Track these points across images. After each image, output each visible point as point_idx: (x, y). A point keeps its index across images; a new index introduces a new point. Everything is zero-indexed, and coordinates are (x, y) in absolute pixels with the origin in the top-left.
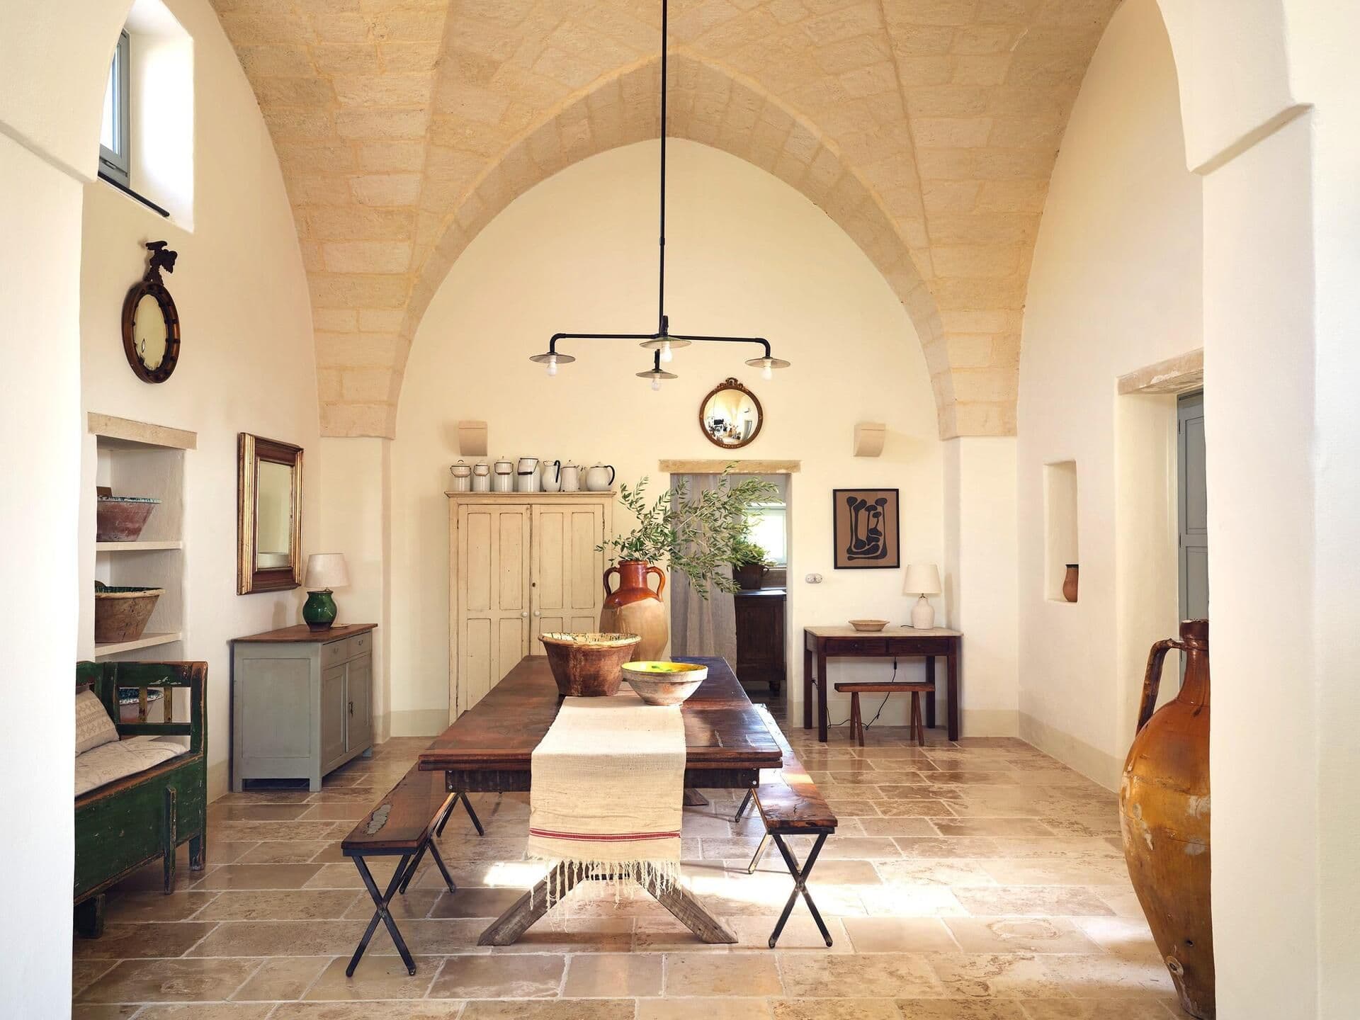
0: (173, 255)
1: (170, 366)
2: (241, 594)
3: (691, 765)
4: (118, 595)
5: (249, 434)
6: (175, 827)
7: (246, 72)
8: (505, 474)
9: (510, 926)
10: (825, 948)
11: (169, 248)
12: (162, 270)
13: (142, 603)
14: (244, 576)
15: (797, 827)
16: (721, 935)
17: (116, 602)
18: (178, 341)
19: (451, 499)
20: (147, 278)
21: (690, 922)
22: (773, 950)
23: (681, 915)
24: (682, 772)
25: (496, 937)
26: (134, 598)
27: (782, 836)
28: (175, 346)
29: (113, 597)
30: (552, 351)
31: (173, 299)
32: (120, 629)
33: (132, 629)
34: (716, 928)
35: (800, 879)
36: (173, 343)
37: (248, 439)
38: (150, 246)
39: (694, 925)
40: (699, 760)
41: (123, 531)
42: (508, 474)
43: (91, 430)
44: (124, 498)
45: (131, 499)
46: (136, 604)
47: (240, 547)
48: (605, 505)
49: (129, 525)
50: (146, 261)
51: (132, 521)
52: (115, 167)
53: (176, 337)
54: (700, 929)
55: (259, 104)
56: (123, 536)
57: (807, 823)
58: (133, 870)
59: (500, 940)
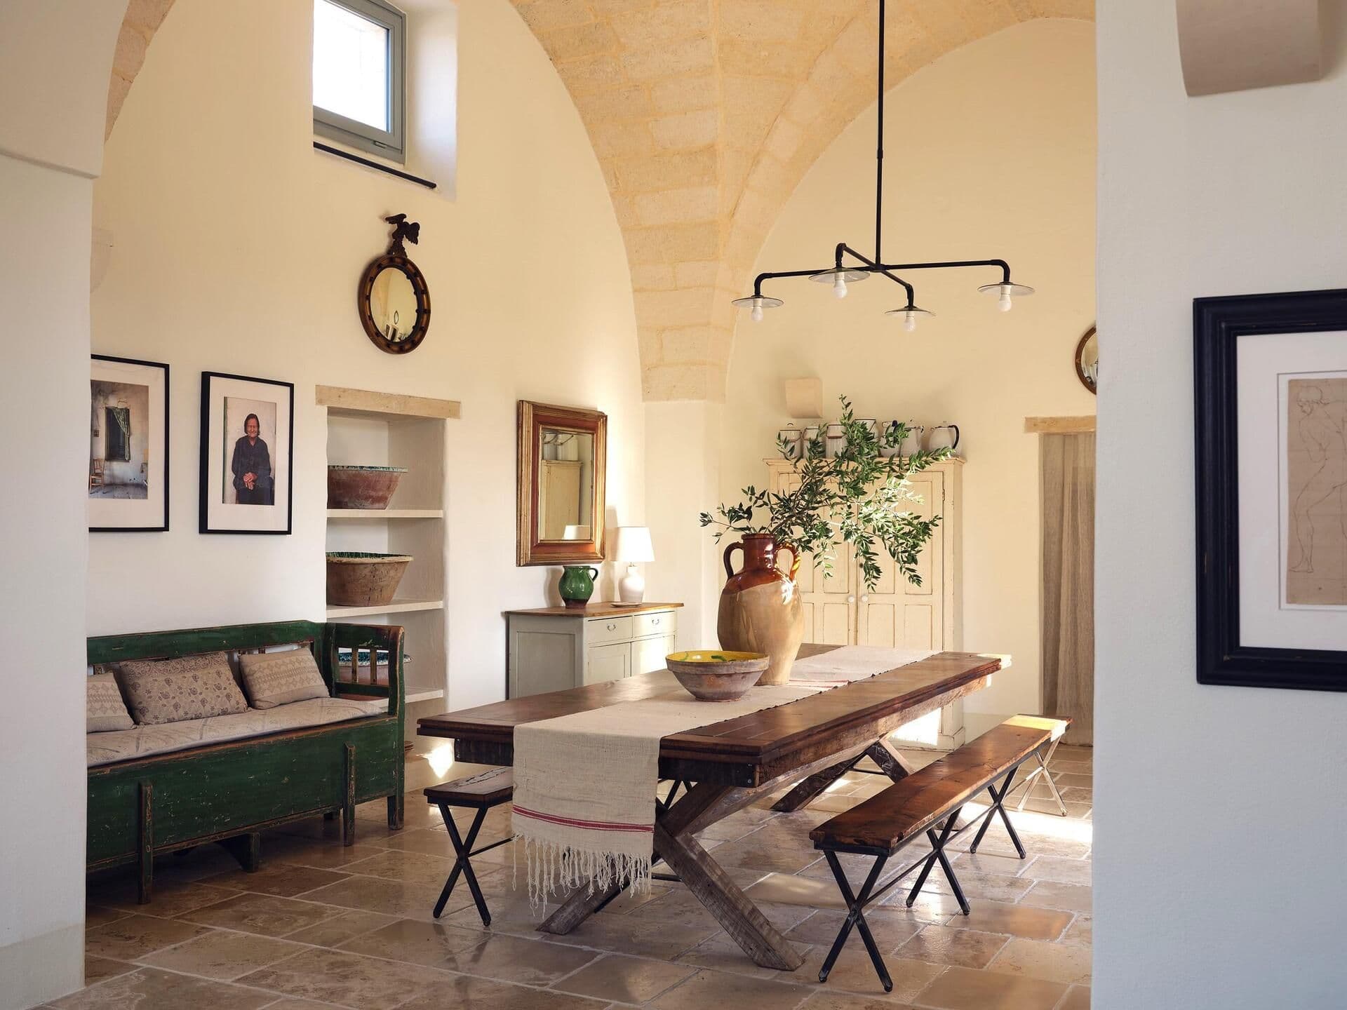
0: (416, 227)
1: (419, 336)
2: (520, 566)
3: (665, 752)
4: (357, 560)
5: (527, 401)
6: (353, 782)
7: (532, 30)
8: (837, 438)
9: (565, 915)
10: (883, 994)
11: (409, 220)
12: (406, 243)
13: (383, 569)
14: (522, 547)
15: (843, 843)
16: (774, 959)
17: (356, 567)
18: (428, 312)
19: (771, 467)
20: (389, 252)
21: (740, 939)
22: (824, 984)
23: (731, 929)
24: (656, 759)
25: (552, 925)
26: (374, 564)
27: (838, 854)
28: (425, 316)
29: (352, 562)
30: (757, 294)
31: (420, 269)
32: (363, 593)
33: (376, 594)
34: (769, 950)
35: (854, 906)
36: (423, 312)
37: (526, 406)
38: (391, 220)
39: (745, 943)
40: (675, 748)
41: (367, 498)
42: (840, 437)
43: (320, 401)
44: (362, 467)
45: (369, 467)
46: (376, 570)
47: (519, 518)
48: (946, 472)
49: (373, 493)
50: (389, 234)
51: (374, 489)
52: (385, 146)
53: (426, 307)
54: (751, 949)
55: (551, 59)
56: (367, 504)
57: (855, 840)
58: (300, 817)
59: (556, 928)
